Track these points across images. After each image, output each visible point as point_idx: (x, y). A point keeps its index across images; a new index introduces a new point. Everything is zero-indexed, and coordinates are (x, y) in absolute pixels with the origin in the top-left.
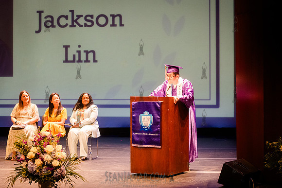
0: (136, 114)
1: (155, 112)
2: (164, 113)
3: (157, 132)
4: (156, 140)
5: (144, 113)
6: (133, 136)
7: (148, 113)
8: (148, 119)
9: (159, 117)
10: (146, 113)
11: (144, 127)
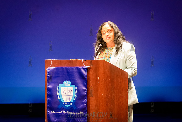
0: (53, 84)
1: (79, 81)
2: (91, 83)
3: (83, 110)
4: (81, 120)
5: (65, 82)
6: (49, 115)
7: (70, 83)
8: (70, 92)
9: (85, 89)
10: (67, 83)
11: (65, 102)
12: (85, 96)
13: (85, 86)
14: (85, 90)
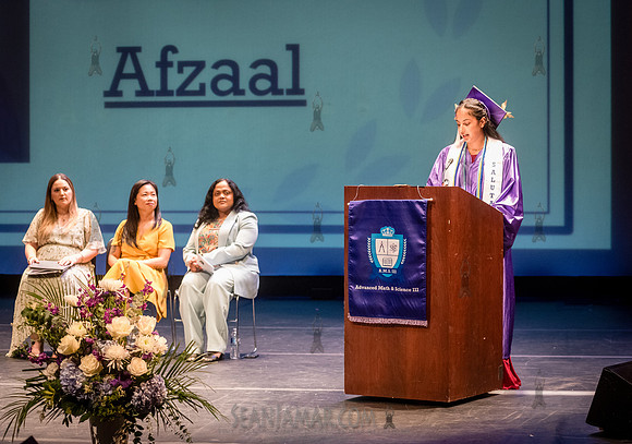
0: (360, 233)
2: (435, 231)
3: (418, 283)
4: (414, 304)
6: (351, 293)
7: (393, 230)
8: (393, 248)
9: (422, 242)
10: (387, 231)
11: (382, 269)
12: (422, 256)
13: (422, 237)
14: (422, 245)
